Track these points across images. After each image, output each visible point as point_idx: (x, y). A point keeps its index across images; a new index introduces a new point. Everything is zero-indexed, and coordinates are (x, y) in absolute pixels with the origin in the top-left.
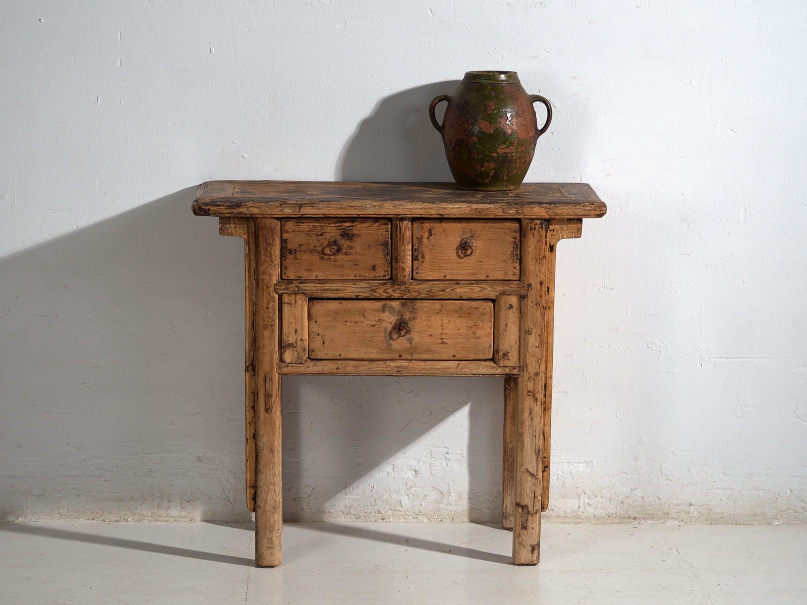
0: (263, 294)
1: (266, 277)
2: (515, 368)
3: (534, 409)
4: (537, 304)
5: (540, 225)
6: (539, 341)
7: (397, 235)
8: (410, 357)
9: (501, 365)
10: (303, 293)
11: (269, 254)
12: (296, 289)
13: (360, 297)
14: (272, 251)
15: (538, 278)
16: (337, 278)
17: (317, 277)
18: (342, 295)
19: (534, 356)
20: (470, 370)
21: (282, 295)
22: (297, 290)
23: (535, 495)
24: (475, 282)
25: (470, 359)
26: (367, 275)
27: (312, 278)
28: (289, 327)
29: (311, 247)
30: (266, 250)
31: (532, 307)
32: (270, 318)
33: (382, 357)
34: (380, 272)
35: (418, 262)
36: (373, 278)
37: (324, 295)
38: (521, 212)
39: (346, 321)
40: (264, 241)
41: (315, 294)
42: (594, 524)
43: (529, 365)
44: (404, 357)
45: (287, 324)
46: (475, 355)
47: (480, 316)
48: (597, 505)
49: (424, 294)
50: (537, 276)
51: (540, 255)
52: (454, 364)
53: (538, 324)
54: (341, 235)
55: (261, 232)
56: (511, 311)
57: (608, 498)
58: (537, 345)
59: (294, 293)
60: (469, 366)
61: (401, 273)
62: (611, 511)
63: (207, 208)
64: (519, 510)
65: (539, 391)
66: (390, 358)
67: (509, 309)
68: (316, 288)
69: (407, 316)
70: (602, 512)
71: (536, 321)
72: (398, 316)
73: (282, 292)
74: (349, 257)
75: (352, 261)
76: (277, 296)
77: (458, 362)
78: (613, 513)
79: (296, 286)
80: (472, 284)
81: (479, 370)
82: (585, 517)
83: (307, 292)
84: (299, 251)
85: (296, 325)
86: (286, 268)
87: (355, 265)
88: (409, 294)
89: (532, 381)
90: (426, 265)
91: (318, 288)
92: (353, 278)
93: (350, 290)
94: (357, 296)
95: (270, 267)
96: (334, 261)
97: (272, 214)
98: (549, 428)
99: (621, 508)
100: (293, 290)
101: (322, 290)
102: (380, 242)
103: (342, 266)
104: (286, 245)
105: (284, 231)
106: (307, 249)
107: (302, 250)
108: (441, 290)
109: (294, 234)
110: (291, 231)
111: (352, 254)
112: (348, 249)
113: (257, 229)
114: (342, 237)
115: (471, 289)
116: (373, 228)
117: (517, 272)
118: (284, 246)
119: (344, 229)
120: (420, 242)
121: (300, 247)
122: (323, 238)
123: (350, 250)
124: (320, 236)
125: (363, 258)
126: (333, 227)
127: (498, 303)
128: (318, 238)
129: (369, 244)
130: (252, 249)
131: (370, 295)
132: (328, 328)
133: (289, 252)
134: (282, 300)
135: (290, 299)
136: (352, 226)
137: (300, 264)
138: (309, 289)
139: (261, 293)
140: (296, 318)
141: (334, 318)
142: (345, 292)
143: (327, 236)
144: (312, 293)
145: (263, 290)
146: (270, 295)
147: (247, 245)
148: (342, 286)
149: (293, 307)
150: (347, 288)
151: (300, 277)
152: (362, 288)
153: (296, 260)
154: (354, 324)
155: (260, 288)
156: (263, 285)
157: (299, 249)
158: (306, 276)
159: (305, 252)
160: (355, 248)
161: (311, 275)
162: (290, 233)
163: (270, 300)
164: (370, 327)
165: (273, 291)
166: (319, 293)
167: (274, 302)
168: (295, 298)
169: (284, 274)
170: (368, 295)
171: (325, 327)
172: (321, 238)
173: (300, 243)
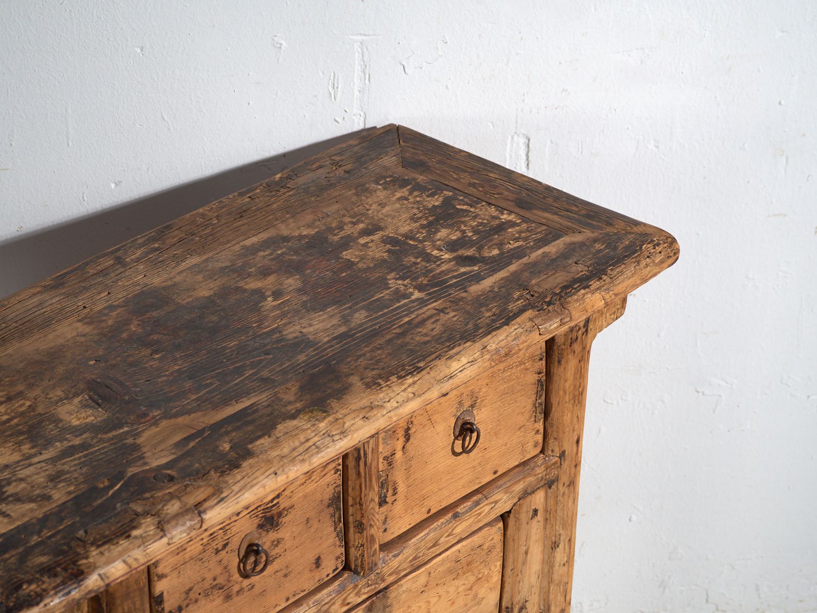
6: (568, 550)
7: (359, 474)
15: (575, 432)
19: (559, 584)
24: (480, 496)
26: (305, 585)
29: (207, 585)
34: (329, 565)
35: (386, 506)
36: (317, 585)
38: (568, 318)
43: (553, 603)
47: (485, 557)
49: (405, 567)
53: (569, 521)
54: (260, 526)
56: (534, 522)
58: (566, 559)
61: (369, 550)
67: (531, 519)
71: (567, 515)
75: (281, 570)
80: (478, 503)
84: (187, 606)
87: (286, 576)
88: (382, 583)
90: (399, 507)
96: (250, 590)
102: (326, 502)
103: (263, 591)
104: (162, 606)
105: (156, 578)
106: (200, 594)
107: (191, 600)
108: (432, 544)
109: (175, 574)
110: (167, 572)
111: (280, 556)
112: (272, 548)
113: (107, 605)
114: (261, 528)
115: (476, 517)
116: (312, 478)
117: (540, 438)
118: (157, 611)
119: (263, 510)
120: (390, 464)
121: (187, 598)
122: (227, 552)
123: (276, 548)
124: (222, 550)
125: (298, 554)
126: (244, 518)
127: (515, 517)
128: (218, 558)
129: (308, 516)
136: (278, 496)
143: (236, 542)
157: (187, 601)
159: (196, 601)
160: (283, 539)
162: (167, 577)
172: (224, 552)
173: (187, 588)
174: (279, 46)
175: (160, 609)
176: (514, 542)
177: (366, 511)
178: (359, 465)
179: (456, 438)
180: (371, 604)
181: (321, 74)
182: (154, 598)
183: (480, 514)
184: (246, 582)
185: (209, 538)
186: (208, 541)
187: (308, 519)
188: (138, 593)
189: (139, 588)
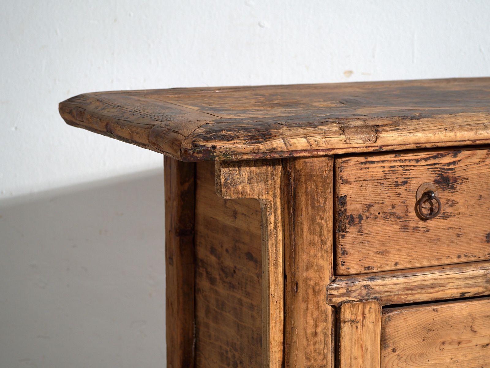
0: (307, 309)
1: (311, 274)
10: (375, 298)
11: (318, 229)
12: (364, 292)
13: (467, 295)
14: (323, 222)
16: (429, 264)
17: (396, 264)
21: (340, 308)
22: (367, 294)
26: (477, 253)
27: (388, 268)
29: (387, 208)
30: (313, 220)
32: (320, 353)
37: (411, 298)
39: (443, 343)
40: (309, 203)
41: (396, 297)
45: (349, 361)
54: (436, 182)
55: (304, 187)
59: (360, 300)
63: (209, 144)
68: (398, 286)
73: (340, 300)
74: (449, 222)
75: (454, 228)
76: (330, 308)
79: (365, 286)
83: (383, 295)
84: (367, 218)
85: (363, 362)
86: (344, 253)
87: (458, 235)
91: (401, 286)
92: (455, 260)
93: (454, 284)
94: (463, 294)
95: (320, 254)
96: (424, 232)
100: (359, 295)
101: (408, 290)
103: (438, 239)
104: (345, 208)
105: (340, 181)
106: (379, 213)
107: (371, 214)
109: (357, 185)
110: (351, 180)
111: (454, 216)
112: (447, 205)
113: (294, 181)
114: (438, 184)
116: (486, 163)
118: (341, 210)
119: (440, 168)
121: (368, 211)
122: (406, 190)
123: (451, 208)
124: (402, 185)
125: (470, 222)
126: (423, 168)
128: (398, 191)
129: (481, 194)
130: (280, 220)
131: (484, 290)
132: (414, 360)
133: (347, 222)
134: (340, 316)
135: (355, 311)
136: (454, 163)
137: (368, 242)
138: (387, 288)
139: (303, 306)
140: (364, 348)
141: (424, 340)
142: (444, 290)
143: (414, 184)
144: (391, 296)
145: (306, 300)
146: (318, 308)
147: (270, 214)
148: (440, 279)
149: (359, 327)
150: (448, 281)
151: (368, 268)
152: (472, 278)
153: (362, 235)
154: (456, 346)
155: (301, 298)
156: (307, 291)
157: (367, 214)
158: (379, 264)
159: (376, 218)
160: (458, 203)
161: (386, 261)
162: (350, 184)
163: (318, 317)
164: (481, 348)
165: (324, 301)
166: (402, 294)
167: (326, 320)
168: (364, 309)
169: (342, 265)
170: (480, 290)
171: (409, 358)
172: (403, 188)
173: (368, 203)
175: (343, 209)
182: (338, 197)
184: (422, 224)
185: (389, 169)
186: (389, 171)
187: (481, 196)
188: (320, 180)
189: (322, 176)
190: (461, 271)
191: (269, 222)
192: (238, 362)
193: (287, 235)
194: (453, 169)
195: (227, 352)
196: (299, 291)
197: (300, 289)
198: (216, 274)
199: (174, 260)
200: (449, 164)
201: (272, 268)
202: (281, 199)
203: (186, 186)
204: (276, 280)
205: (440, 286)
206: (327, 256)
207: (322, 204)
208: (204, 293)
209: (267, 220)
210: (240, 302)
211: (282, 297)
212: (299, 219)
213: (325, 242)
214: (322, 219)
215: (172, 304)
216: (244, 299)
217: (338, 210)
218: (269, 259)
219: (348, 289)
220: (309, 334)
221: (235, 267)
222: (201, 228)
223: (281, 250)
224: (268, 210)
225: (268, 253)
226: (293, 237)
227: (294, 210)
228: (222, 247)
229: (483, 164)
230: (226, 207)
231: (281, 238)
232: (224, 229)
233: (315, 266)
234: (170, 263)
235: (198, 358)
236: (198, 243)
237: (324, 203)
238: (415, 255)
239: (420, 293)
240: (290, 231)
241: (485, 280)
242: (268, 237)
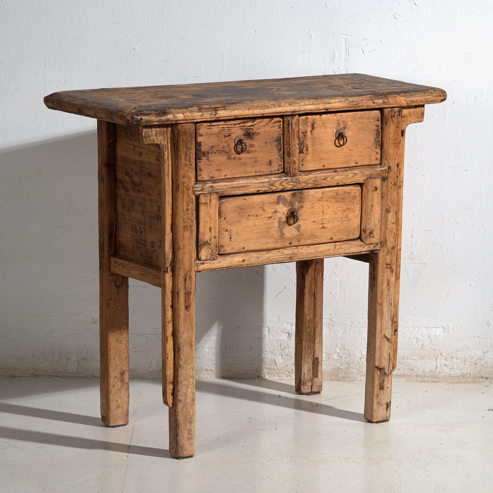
0: (184, 197)
1: (185, 180)
2: (378, 245)
3: (390, 280)
4: (394, 185)
5: (398, 112)
6: (395, 217)
7: (289, 131)
8: (297, 244)
9: (368, 243)
10: (216, 192)
11: (188, 158)
12: (211, 189)
13: (260, 192)
14: (191, 155)
15: (396, 161)
16: (241, 176)
17: (225, 176)
18: (247, 191)
19: (391, 232)
20: (344, 250)
21: (199, 197)
22: (212, 190)
23: (390, 357)
24: (348, 169)
25: (344, 240)
26: (265, 170)
27: (221, 178)
28: (204, 226)
29: (221, 148)
30: (186, 154)
31: (391, 187)
32: (190, 219)
33: (277, 246)
34: (276, 166)
35: (303, 154)
36: (270, 173)
37: (233, 193)
38: (387, 102)
39: (249, 216)
40: (184, 145)
41: (226, 192)
42: (450, 383)
43: (388, 240)
44: (293, 244)
45: (203, 224)
46: (348, 236)
47: (352, 200)
48: (452, 366)
49: (310, 184)
50: (395, 159)
51: (397, 139)
52: (331, 246)
53: (395, 202)
54: (244, 135)
55: (182, 138)
56: (376, 193)
57: (463, 360)
58: (394, 221)
59: (208, 193)
60: (343, 246)
61: (293, 166)
62: (465, 371)
63: (139, 118)
64: (378, 373)
65: (394, 263)
66: (282, 246)
67: (374, 191)
68: (227, 186)
69: (296, 205)
70: (457, 372)
71: (394, 199)
72: (290, 206)
73: (199, 193)
74: (251, 155)
75: (253, 158)
76: (194, 197)
77: (334, 244)
78: (467, 373)
79: (211, 186)
80: (346, 171)
81: (351, 249)
82: (442, 376)
83: (219, 191)
84: (211, 153)
85: (210, 224)
86: (201, 170)
87: (255, 162)
88: (299, 185)
89: (390, 254)
90: (309, 157)
91: (228, 187)
92: (254, 174)
93: (254, 185)
94: (258, 191)
95: (189, 170)
96: (239, 160)
97: (193, 119)
98: (398, 294)
99: (474, 369)
100: (208, 191)
101: (231, 188)
102: (275, 139)
103: (245, 163)
104: (201, 148)
105: (198, 135)
106: (217, 151)
107: (213, 151)
108: (323, 178)
109: (207, 137)
110: (203, 134)
111: (253, 152)
112: (250, 147)
113: (177, 135)
114: (245, 136)
115: (346, 176)
116: (269, 125)
117: (379, 156)
118: (199, 149)
119: (246, 128)
120: (305, 136)
121: (211, 149)
122: (230, 139)
123: (251, 148)
125: (261, 155)
126: (237, 128)
127: (366, 186)
128: (226, 139)
129: (266, 141)
130: (170, 154)
131: (269, 189)
132: (235, 224)
133: (202, 155)
134: (199, 201)
135: (206, 199)
136: (253, 126)
137: (212, 165)
138: (221, 188)
139: (182, 196)
140: (211, 217)
141: (239, 214)
142: (249, 189)
143: (233, 136)
144: (223, 191)
145: (183, 193)
146: (189, 197)
147: (166, 151)
148: (247, 183)
149: (208, 206)
150: (251, 184)
151: (212, 177)
152: (262, 183)
153: (209, 161)
154: (255, 218)
155: (180, 191)
156: (183, 188)
157: (211, 151)
158: (217, 176)
159: (215, 153)
160: (255, 145)
161: (221, 174)
162: (203, 136)
163: (189, 201)
164: (268, 219)
165: (191, 193)
166: (228, 191)
167: (192, 203)
168: (210, 197)
169: (200, 176)
170: (267, 189)
171: (232, 223)
172: (228, 138)
173: (212, 145)
174: (311, 36)
176: (366, 199)
177: (292, 148)
178: (289, 127)
179: (336, 138)
180: (295, 193)
181: (328, 50)
182: (197, 143)
183: (347, 176)
184: (237, 156)
185: (222, 129)
186: (222, 130)
187: (266, 142)
188: (189, 134)
189: (190, 132)
190: (257, 179)
191: (165, 155)
192: (143, 230)
193: (174, 161)
194: (252, 129)
195: (136, 226)
196: (179, 188)
197: (180, 188)
198: (129, 186)
199: (104, 180)
200: (250, 126)
201: (166, 177)
202: (170, 144)
203: (111, 140)
204: (168, 184)
205: (247, 187)
206: (193, 171)
207: (190, 146)
208: (121, 197)
209: (164, 154)
210: (144, 199)
211: (171, 192)
212: (179, 153)
213: (192, 164)
214: (190, 153)
215: (102, 204)
216: (147, 197)
217: (197, 149)
218: (165, 173)
219: (203, 188)
220: (185, 210)
221: (141, 181)
222: (119, 163)
223: (170, 168)
224: (164, 149)
225: (165, 170)
226: (177, 162)
227: (177, 149)
228: (133, 171)
229: (267, 126)
230: (135, 151)
231: (171, 163)
232: (134, 162)
233: (187, 176)
234: (101, 182)
235: (117, 232)
236: (117, 171)
237: (191, 146)
238: (234, 171)
239: (237, 190)
240: (175, 159)
241: (269, 184)
242: (164, 162)
